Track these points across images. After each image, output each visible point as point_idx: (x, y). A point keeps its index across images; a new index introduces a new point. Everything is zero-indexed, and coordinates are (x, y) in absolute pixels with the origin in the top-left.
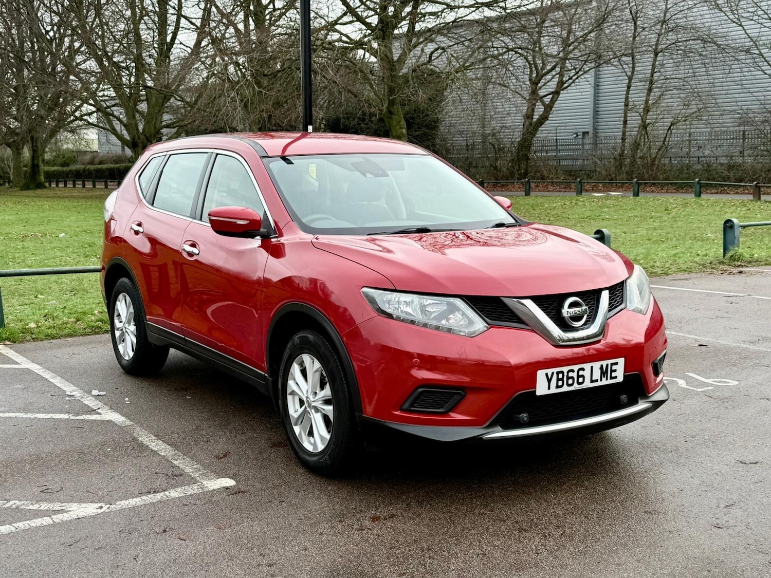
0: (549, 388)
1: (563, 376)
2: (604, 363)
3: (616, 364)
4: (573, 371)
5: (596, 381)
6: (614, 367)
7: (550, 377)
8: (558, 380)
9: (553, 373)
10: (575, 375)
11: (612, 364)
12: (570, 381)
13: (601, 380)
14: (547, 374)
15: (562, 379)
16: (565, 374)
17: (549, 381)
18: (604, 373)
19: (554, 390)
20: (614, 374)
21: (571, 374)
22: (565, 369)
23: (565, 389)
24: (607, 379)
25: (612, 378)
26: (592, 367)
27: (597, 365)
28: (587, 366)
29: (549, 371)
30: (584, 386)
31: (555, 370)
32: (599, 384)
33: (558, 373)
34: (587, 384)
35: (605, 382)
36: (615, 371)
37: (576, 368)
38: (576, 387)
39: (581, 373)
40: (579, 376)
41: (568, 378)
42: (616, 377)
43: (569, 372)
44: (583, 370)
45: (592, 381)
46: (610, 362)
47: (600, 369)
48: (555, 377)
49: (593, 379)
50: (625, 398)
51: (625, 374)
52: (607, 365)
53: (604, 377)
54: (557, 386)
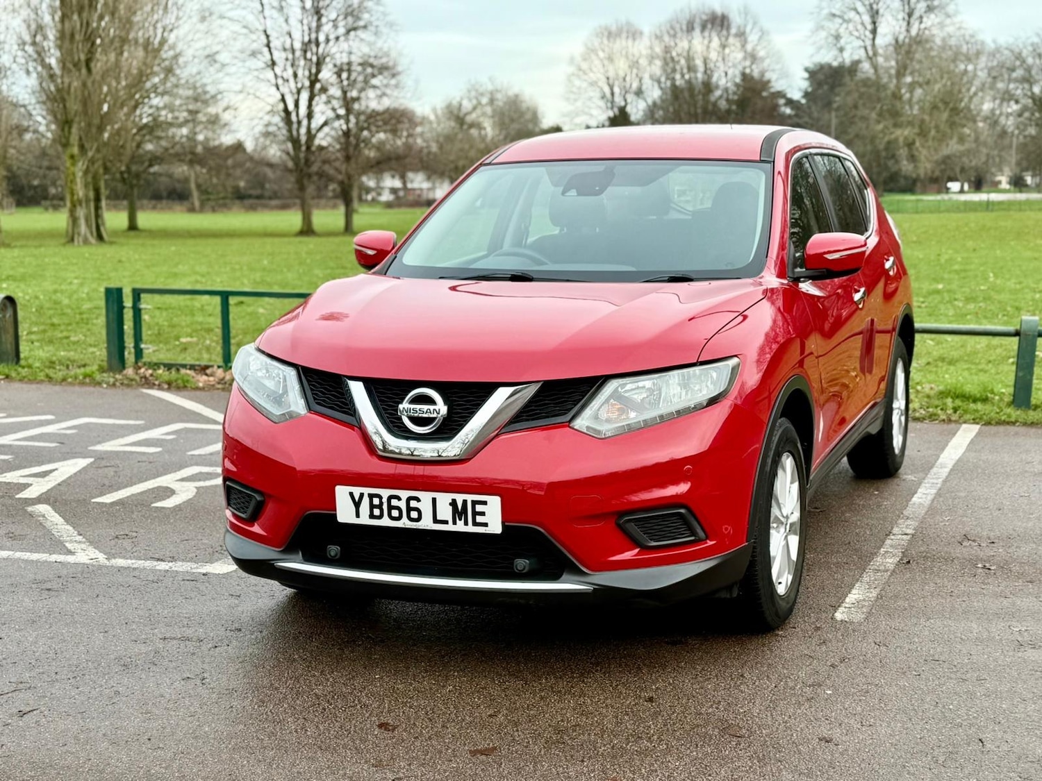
0: (358, 515)
1: (381, 503)
2: (459, 498)
3: (485, 503)
4: (399, 499)
5: (446, 522)
6: (479, 508)
7: (357, 499)
8: (372, 507)
9: (362, 495)
10: (402, 505)
11: (474, 503)
12: (395, 513)
13: (455, 523)
14: (351, 494)
15: (380, 507)
16: (385, 500)
17: (357, 505)
18: (459, 512)
19: (365, 520)
20: (479, 519)
21: (394, 502)
22: (385, 493)
23: (386, 522)
24: (466, 523)
25: (475, 524)
26: (434, 500)
27: (444, 499)
28: (426, 497)
29: (357, 491)
30: (422, 525)
31: (367, 491)
32: (450, 527)
33: (371, 496)
34: (427, 523)
35: (460, 527)
36: (483, 514)
37: (404, 494)
38: (404, 523)
39: (413, 504)
40: (409, 509)
41: (390, 508)
42: (486, 525)
43: (390, 498)
44: (418, 500)
45: (436, 521)
46: (470, 498)
47: (450, 504)
48: (366, 501)
49: (438, 518)
50: (522, 564)
51: (506, 524)
52: (465, 502)
53: (460, 520)
54: (372, 516)
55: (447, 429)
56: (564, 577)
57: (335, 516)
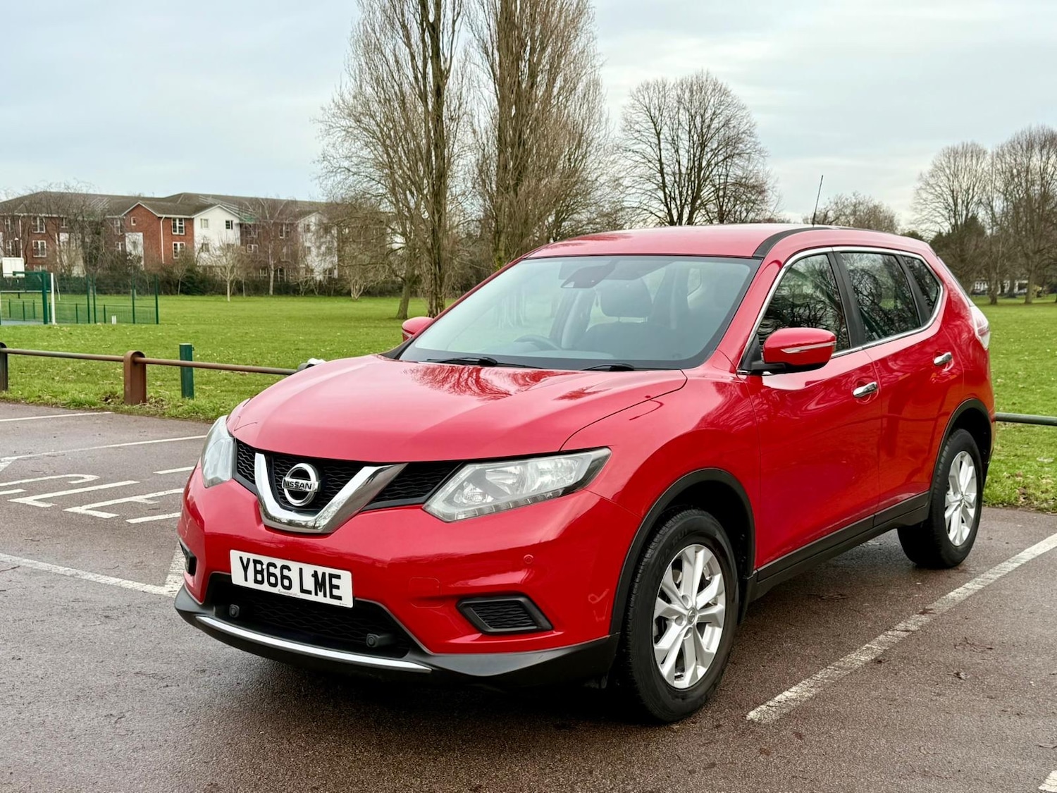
0: (246, 579)
1: (263, 569)
2: (321, 570)
3: (338, 577)
4: (275, 566)
5: (309, 592)
6: (335, 581)
7: (245, 564)
8: (256, 572)
9: (249, 560)
10: (277, 572)
11: (331, 576)
12: (272, 580)
13: (316, 594)
14: (241, 558)
15: (261, 572)
17: (245, 569)
18: (319, 584)
19: (251, 584)
20: (335, 592)
21: (272, 570)
22: (266, 560)
23: (265, 587)
24: (325, 596)
25: (332, 596)
26: (301, 570)
27: (309, 569)
28: (295, 566)
29: (246, 555)
30: (292, 593)
31: (253, 556)
32: (312, 598)
33: (256, 562)
34: (295, 592)
35: (320, 598)
36: (338, 587)
37: (279, 562)
38: (278, 590)
39: (286, 572)
40: (283, 577)
41: (269, 574)
42: (339, 598)
43: (270, 565)
44: (289, 569)
45: (303, 591)
46: (328, 571)
47: (313, 576)
48: (251, 565)
49: (305, 588)
50: (373, 638)
51: (357, 599)
52: (324, 574)
53: (321, 591)
54: (256, 581)
55: (317, 503)
56: (408, 655)
57: (230, 577)
